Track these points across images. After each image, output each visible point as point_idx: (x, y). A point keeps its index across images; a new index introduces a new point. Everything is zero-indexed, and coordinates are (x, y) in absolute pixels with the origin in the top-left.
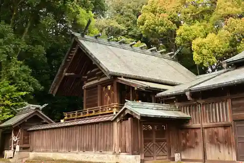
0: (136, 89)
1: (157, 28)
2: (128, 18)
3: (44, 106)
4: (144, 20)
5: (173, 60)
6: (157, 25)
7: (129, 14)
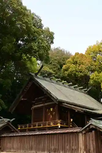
0: (76, 111)
1: (77, 73)
2: (55, 66)
3: (12, 120)
4: (69, 68)
5: (86, 93)
6: (77, 72)
7: (55, 64)
